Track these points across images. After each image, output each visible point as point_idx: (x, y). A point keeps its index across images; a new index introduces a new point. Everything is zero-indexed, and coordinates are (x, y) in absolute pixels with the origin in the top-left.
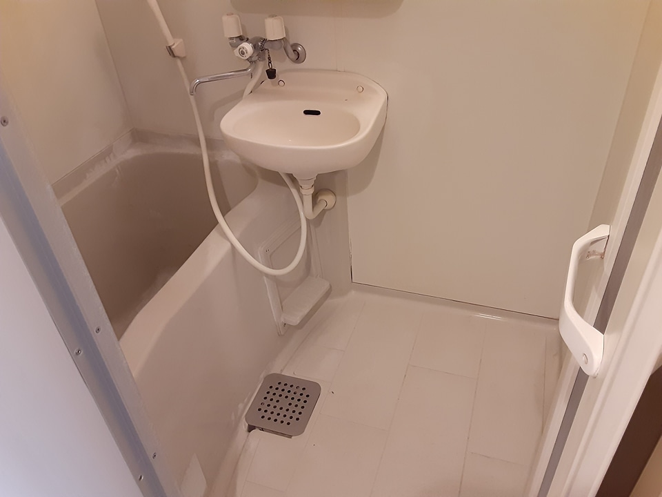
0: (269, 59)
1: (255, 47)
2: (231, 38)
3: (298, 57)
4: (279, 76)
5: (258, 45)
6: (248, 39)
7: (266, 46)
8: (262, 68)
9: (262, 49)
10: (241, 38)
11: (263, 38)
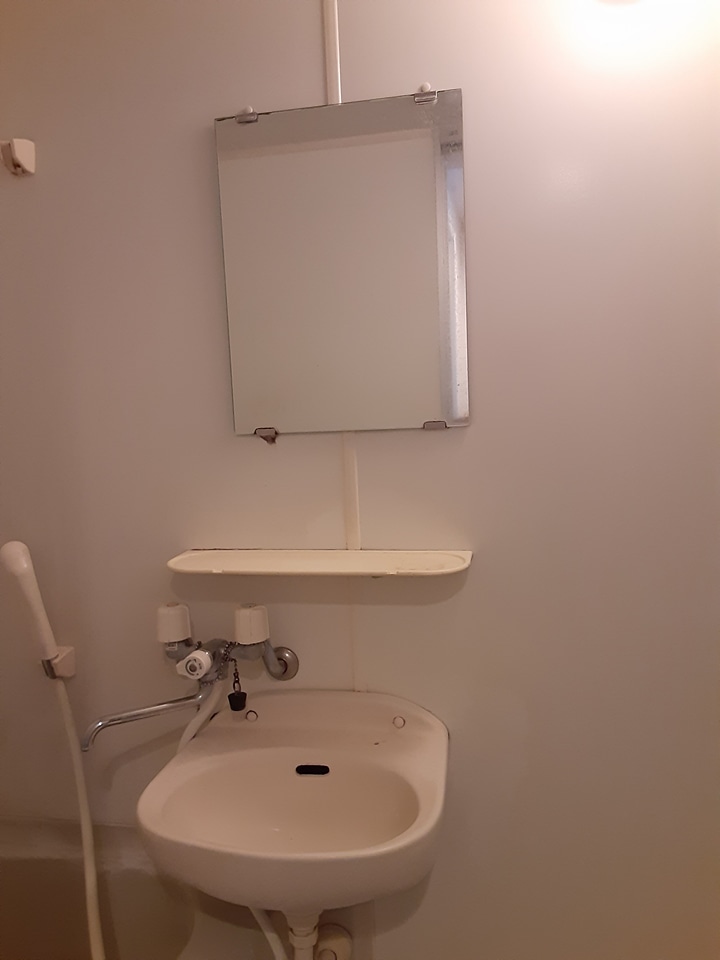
0: (236, 675)
1: (214, 656)
2: (171, 644)
3: (286, 668)
4: (250, 704)
5: (220, 654)
6: (200, 643)
7: (233, 654)
8: (221, 691)
9: (226, 659)
10: (187, 643)
11: (229, 641)
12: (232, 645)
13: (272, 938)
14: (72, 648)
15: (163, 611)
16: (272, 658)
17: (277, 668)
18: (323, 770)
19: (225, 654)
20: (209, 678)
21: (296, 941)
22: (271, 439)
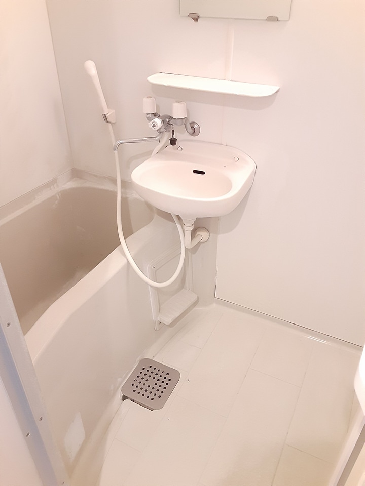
0: (173, 131)
1: (163, 122)
2: (147, 114)
3: (194, 132)
4: (178, 143)
5: (166, 121)
6: (159, 116)
7: (172, 122)
8: (167, 137)
9: (169, 124)
10: (155, 115)
11: (169, 116)
12: (171, 118)
13: (179, 226)
14: (114, 111)
15: (145, 99)
16: (189, 126)
17: (191, 131)
18: (203, 173)
19: (168, 122)
20: (161, 130)
21: (185, 228)
22: (196, 20)
